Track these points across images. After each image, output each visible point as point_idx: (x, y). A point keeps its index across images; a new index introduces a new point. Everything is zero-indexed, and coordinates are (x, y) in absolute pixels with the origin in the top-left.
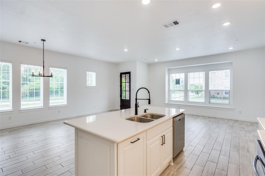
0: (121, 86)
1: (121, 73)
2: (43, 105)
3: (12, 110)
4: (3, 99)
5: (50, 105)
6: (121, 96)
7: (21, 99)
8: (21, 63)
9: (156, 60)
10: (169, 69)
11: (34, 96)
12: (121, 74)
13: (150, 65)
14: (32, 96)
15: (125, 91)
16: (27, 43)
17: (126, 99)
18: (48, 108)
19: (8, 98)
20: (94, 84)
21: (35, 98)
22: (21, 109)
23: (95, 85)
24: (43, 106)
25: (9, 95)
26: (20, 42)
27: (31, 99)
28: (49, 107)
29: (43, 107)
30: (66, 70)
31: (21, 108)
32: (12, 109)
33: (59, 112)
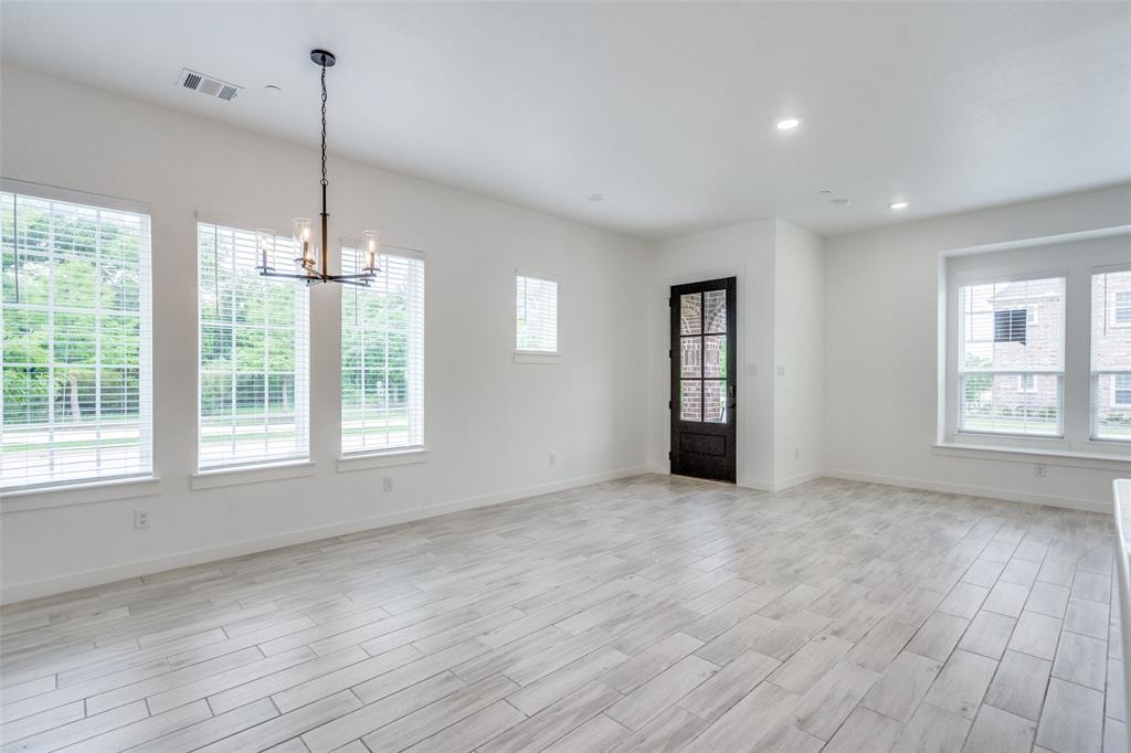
0: (675, 354)
1: (673, 288)
2: (307, 449)
3: (150, 478)
4: (107, 416)
5: (344, 450)
6: (675, 405)
7: (200, 417)
8: (197, 216)
9: (899, 206)
10: (949, 260)
11: (266, 398)
12: (677, 292)
13: (832, 244)
14: (255, 398)
15: (703, 379)
16: (228, 93)
17: (707, 420)
18: (337, 468)
19: (133, 408)
20: (548, 342)
21: (267, 411)
22: (200, 473)
23: (555, 346)
24: (308, 454)
25: (137, 390)
26: (192, 82)
27: (255, 413)
28: (338, 461)
29: (307, 461)
30: (420, 265)
31: (200, 465)
32: (150, 469)
33: (388, 483)
